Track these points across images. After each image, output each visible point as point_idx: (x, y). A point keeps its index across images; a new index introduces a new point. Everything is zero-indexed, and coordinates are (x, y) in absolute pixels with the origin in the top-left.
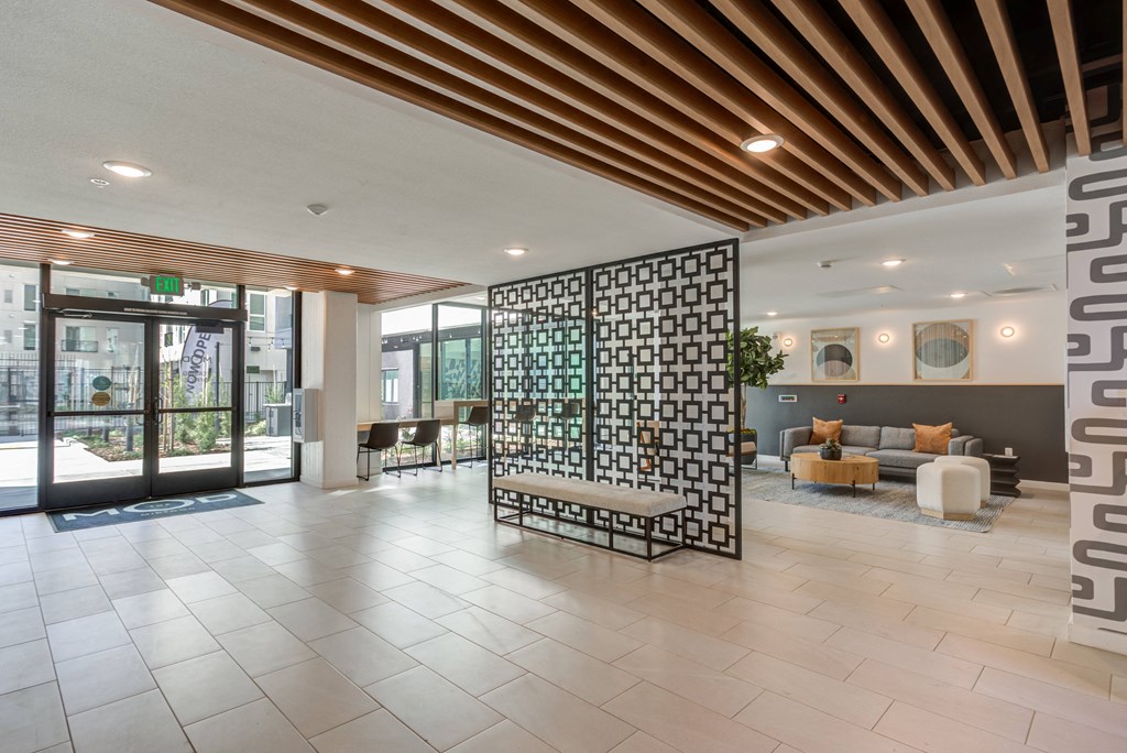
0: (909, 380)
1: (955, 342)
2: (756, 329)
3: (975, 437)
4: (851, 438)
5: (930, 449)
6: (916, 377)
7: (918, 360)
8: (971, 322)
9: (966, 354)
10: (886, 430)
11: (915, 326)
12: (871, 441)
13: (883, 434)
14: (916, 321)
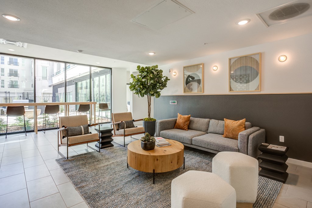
0: (227, 92)
1: (251, 67)
2: (157, 66)
3: (261, 128)
4: (194, 126)
5: (231, 136)
6: (231, 89)
7: (232, 80)
8: (260, 54)
9: (257, 75)
10: (213, 121)
11: (230, 59)
12: (204, 128)
13: (210, 124)
14: (230, 57)
